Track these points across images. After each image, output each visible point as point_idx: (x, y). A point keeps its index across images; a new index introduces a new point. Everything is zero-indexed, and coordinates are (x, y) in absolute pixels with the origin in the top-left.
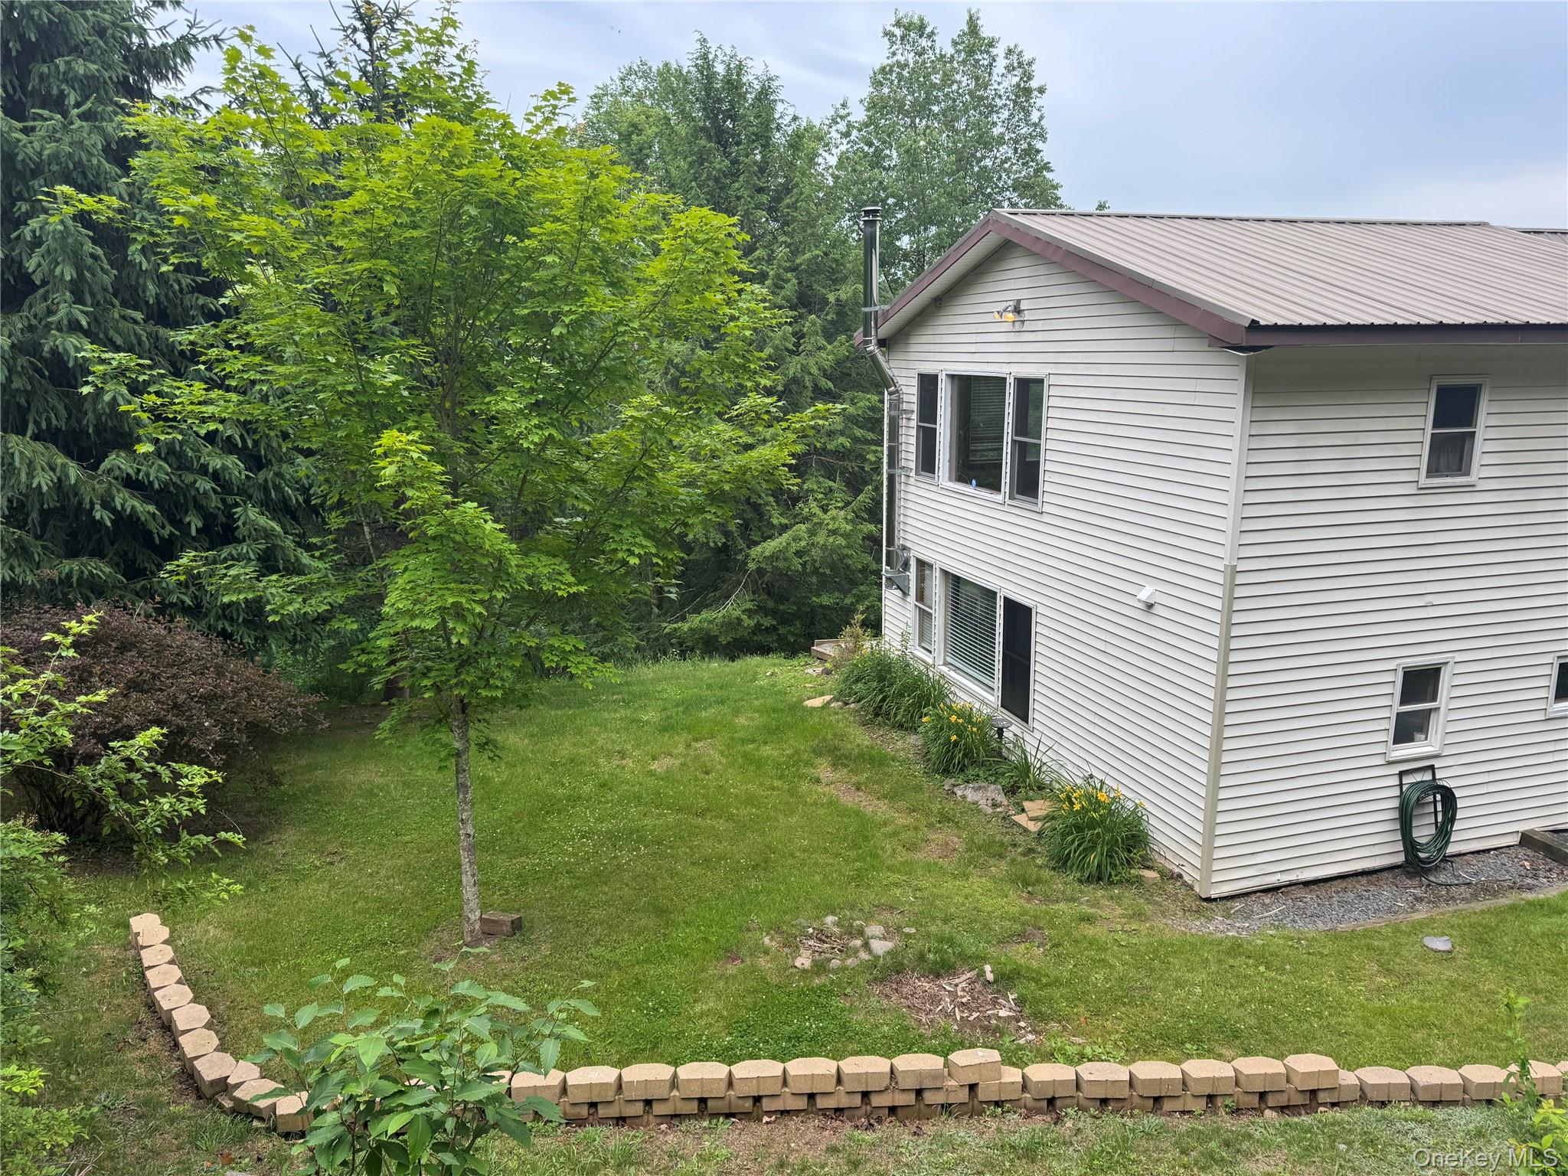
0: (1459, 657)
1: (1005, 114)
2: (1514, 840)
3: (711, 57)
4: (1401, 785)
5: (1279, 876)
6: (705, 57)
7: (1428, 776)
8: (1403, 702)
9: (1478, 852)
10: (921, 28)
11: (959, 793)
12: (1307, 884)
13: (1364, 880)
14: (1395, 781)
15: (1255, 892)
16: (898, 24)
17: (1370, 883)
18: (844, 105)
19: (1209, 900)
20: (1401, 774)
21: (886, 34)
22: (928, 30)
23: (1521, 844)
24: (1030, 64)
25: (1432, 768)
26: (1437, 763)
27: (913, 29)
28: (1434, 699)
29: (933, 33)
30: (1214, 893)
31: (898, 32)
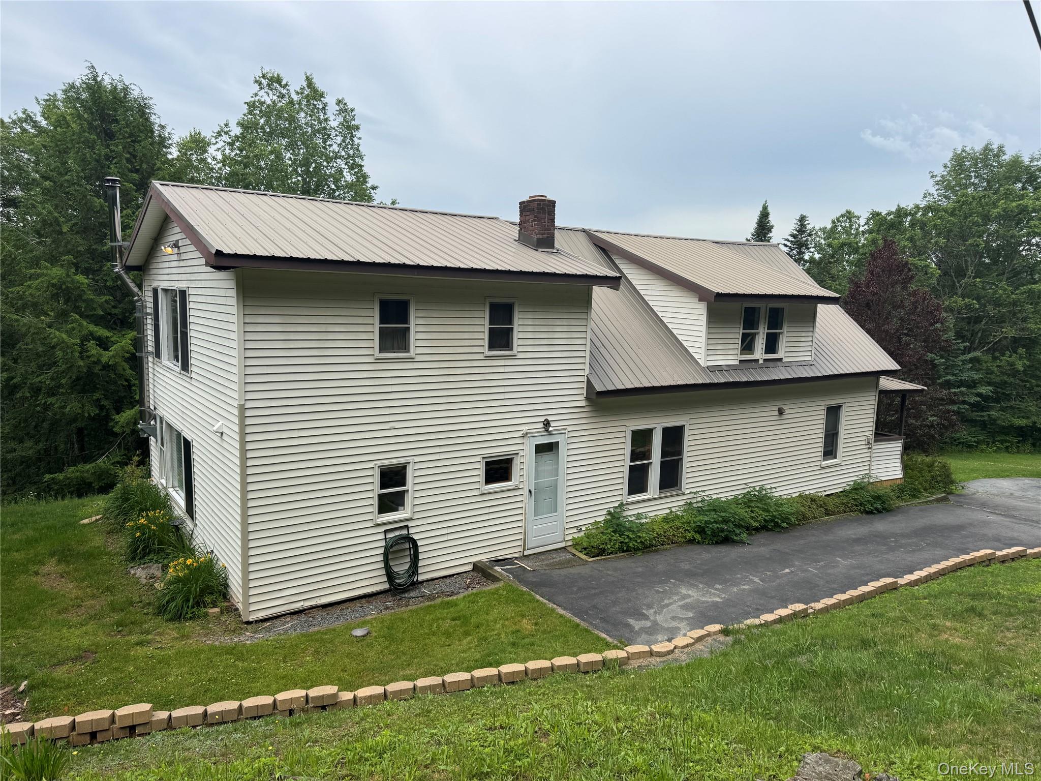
0: (417, 459)
1: (339, 139)
2: (470, 568)
3: (99, 79)
4: (386, 539)
5: (302, 603)
6: (95, 79)
7: (404, 532)
8: (382, 487)
9: (446, 577)
10: (279, 80)
11: (132, 572)
12: (324, 606)
13: (364, 601)
14: (382, 536)
15: (285, 615)
16: (264, 77)
17: (369, 602)
18: (227, 125)
19: (248, 623)
20: (386, 532)
21: (256, 82)
22: (284, 83)
23: (473, 570)
24: (352, 110)
25: (407, 527)
26: (410, 524)
27: (275, 81)
28: (404, 485)
29: (286, 85)
30: (252, 618)
31: (265, 82)
